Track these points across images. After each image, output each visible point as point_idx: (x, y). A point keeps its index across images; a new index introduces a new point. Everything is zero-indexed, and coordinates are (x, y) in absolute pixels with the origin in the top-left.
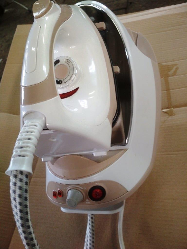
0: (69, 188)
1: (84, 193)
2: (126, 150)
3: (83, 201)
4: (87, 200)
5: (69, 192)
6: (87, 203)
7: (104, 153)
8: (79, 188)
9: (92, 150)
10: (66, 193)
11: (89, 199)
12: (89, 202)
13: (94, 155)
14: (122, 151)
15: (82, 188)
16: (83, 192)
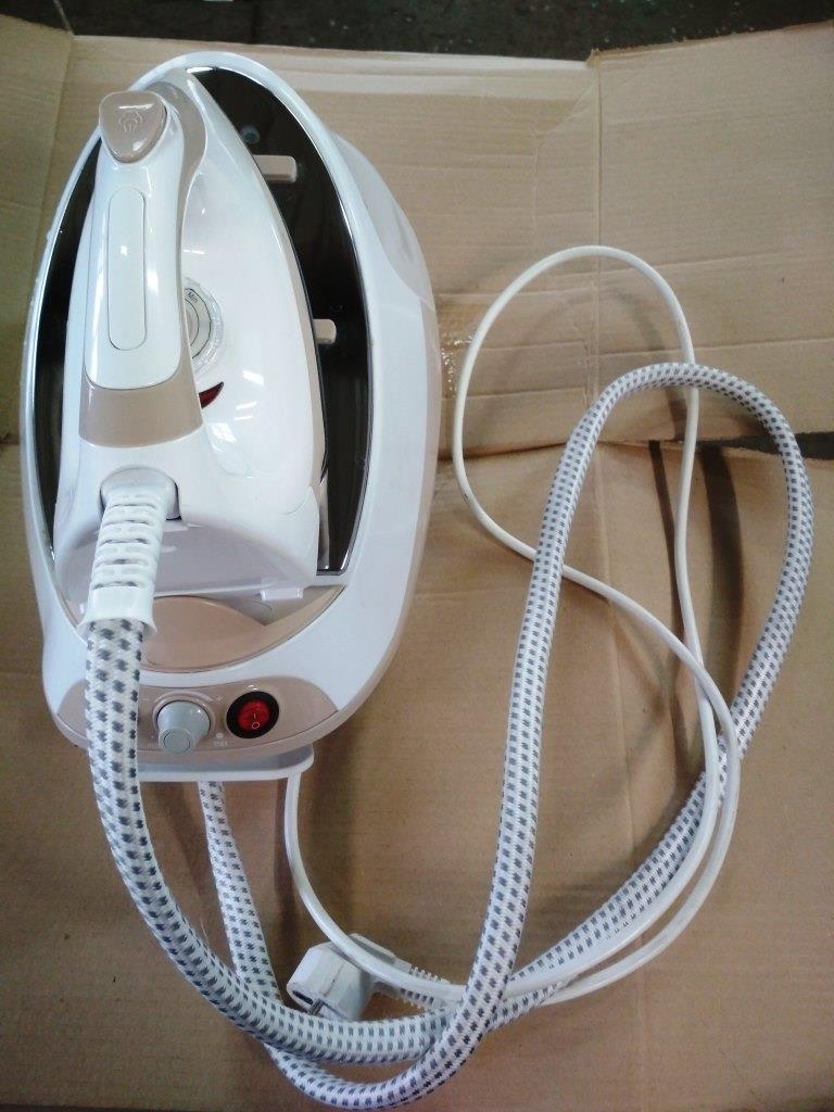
0: (163, 698)
1: (213, 714)
2: (341, 589)
3: (208, 737)
4: (220, 736)
5: (162, 712)
6: (215, 743)
7: (296, 593)
8: (199, 698)
9: (257, 581)
10: (151, 715)
11: (224, 731)
12: (223, 739)
13: (265, 596)
14: (332, 591)
15: (208, 699)
16: (210, 709)
